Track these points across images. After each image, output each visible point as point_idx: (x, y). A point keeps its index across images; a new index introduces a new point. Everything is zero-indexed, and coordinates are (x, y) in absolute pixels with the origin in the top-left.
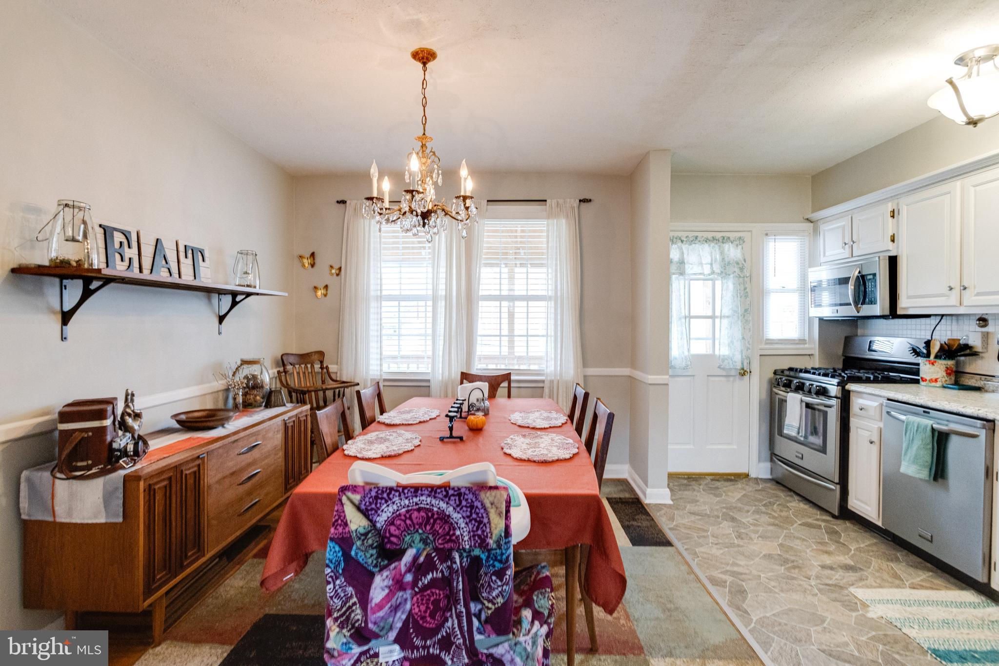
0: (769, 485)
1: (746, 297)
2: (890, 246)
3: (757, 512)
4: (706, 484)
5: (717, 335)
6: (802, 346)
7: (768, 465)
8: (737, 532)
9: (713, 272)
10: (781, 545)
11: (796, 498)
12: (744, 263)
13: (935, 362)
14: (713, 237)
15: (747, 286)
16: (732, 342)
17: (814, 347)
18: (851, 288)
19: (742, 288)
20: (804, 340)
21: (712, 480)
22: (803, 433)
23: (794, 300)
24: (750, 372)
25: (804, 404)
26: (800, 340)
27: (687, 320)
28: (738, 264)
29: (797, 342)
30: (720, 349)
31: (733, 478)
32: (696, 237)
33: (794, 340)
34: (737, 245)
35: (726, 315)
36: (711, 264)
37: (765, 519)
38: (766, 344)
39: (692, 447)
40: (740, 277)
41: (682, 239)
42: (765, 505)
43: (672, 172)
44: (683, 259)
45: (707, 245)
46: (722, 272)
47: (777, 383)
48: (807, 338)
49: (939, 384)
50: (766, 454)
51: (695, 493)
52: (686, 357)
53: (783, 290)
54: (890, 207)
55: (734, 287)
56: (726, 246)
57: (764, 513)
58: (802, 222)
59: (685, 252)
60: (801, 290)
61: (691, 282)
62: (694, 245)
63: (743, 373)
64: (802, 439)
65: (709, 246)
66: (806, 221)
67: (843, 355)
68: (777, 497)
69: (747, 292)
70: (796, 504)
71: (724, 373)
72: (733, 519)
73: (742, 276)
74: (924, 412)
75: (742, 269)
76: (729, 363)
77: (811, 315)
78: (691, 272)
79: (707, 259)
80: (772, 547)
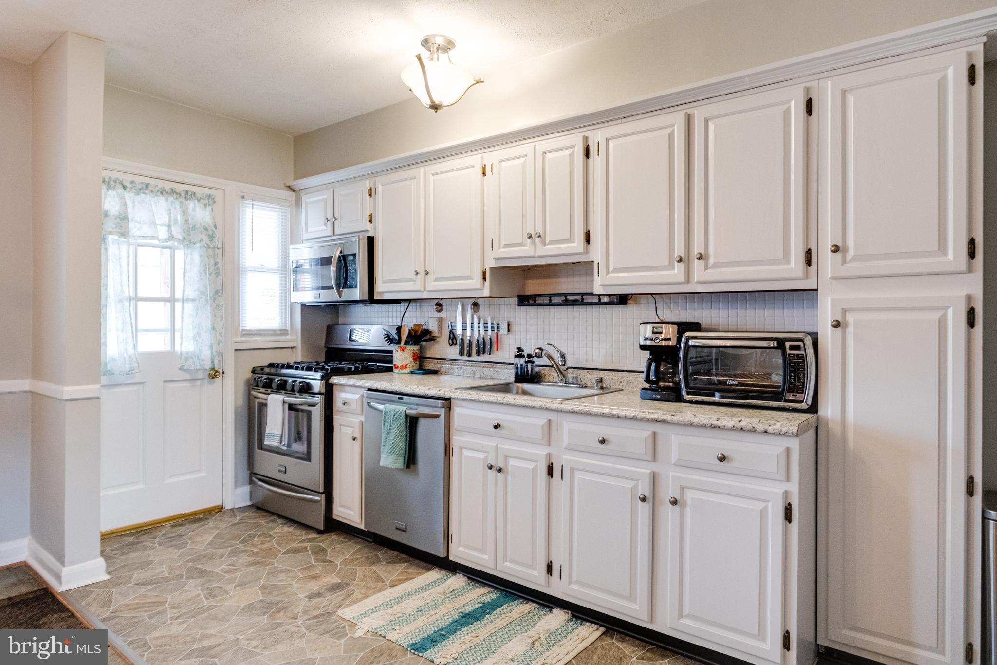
0: (247, 514)
1: (217, 274)
2: (368, 226)
3: (234, 553)
4: (164, 535)
5: (178, 326)
6: (283, 338)
7: (247, 489)
8: (208, 589)
9: (171, 238)
10: (263, 588)
11: (280, 521)
12: (214, 229)
13: (405, 348)
14: (172, 189)
15: (218, 260)
16: (198, 334)
17: (296, 338)
18: (333, 270)
19: (212, 262)
20: (286, 330)
21: (173, 526)
22: (285, 441)
23: (274, 282)
24: (223, 373)
25: (286, 406)
26: (281, 330)
27: (133, 303)
28: (206, 229)
29: (278, 333)
30: (181, 344)
31: (202, 516)
32: (147, 186)
33: (275, 331)
34: (205, 205)
35: (191, 297)
36: (169, 226)
37: (244, 559)
38: (243, 335)
39: (142, 486)
40: (209, 247)
41: (125, 184)
42: (243, 542)
43: (106, 81)
44: (126, 212)
45: (163, 199)
46: (185, 239)
47: (255, 384)
48: (288, 328)
49: (408, 370)
50: (245, 474)
51: (146, 552)
52: (130, 357)
53: (262, 269)
54: (368, 184)
55: (201, 261)
56: (191, 204)
57: (243, 552)
58: (283, 190)
59: (130, 204)
60: (282, 271)
61: (139, 248)
62: (143, 196)
63: (214, 374)
64: (285, 448)
65: (167, 200)
66: (288, 189)
67: (325, 347)
68: (257, 526)
69: (218, 269)
70: (281, 529)
71: (188, 377)
72: (202, 573)
73: (212, 246)
74: (399, 398)
75: (211, 238)
76: (194, 362)
77: (293, 300)
78: (138, 233)
79: (162, 218)
80: (253, 594)
